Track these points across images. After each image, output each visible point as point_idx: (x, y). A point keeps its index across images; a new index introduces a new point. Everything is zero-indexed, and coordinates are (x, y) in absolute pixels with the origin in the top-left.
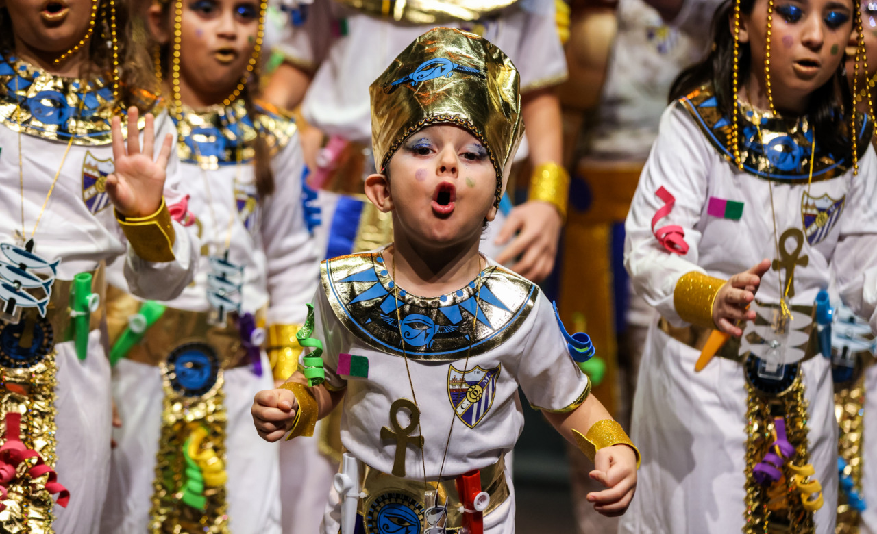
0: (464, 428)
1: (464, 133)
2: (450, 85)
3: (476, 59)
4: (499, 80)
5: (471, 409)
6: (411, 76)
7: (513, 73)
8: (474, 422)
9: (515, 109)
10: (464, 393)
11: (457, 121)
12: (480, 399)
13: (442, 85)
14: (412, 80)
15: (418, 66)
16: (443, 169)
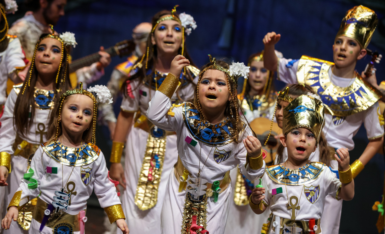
0: (310, 204)
1: (308, 130)
2: (305, 115)
4: (319, 111)
5: (312, 198)
6: (294, 110)
8: (313, 202)
9: (323, 118)
10: (309, 193)
11: (306, 127)
12: (314, 195)
14: (294, 111)
15: (296, 107)
16: (301, 141)
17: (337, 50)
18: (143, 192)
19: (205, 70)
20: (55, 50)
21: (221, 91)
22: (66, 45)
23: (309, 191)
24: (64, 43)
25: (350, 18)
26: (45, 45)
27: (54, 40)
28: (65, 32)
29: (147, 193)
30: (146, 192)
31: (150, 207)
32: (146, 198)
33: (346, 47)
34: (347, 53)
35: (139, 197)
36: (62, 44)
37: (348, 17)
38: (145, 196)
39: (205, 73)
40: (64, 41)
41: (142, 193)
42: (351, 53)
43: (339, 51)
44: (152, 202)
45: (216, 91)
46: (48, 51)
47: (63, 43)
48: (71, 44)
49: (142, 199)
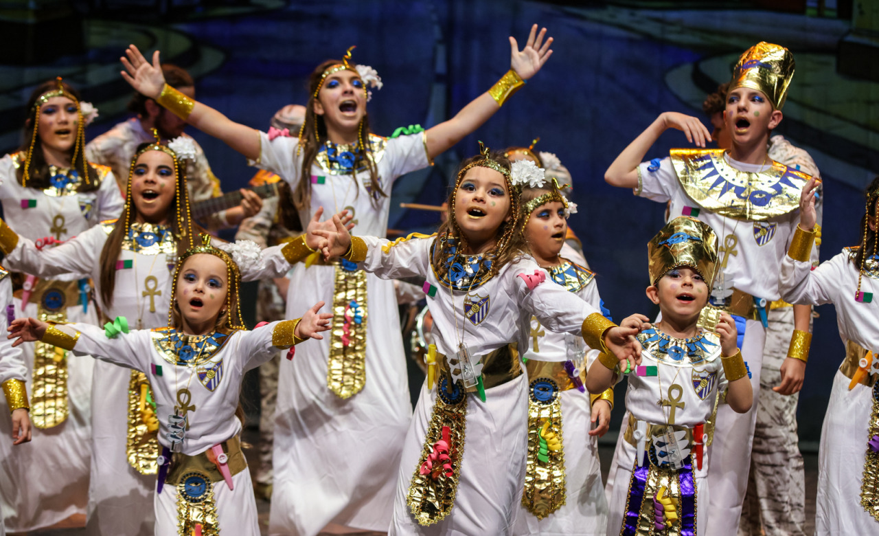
0: (699, 400)
2: (687, 246)
3: (698, 233)
4: (709, 242)
5: (702, 390)
6: (668, 241)
7: (715, 237)
8: (703, 397)
10: (699, 382)
11: (690, 264)
13: (683, 246)
16: (685, 285)
17: (731, 113)
18: (340, 366)
19: (469, 166)
20: (163, 171)
21: (494, 205)
22: (181, 159)
23: (699, 379)
24: (178, 156)
25: (747, 61)
26: (145, 166)
27: (160, 153)
28: (176, 138)
29: (347, 368)
30: (344, 367)
31: (355, 391)
32: (346, 377)
33: (747, 105)
34: (749, 115)
35: (334, 377)
36: (174, 159)
37: (744, 61)
38: (345, 373)
39: (469, 171)
40: (176, 154)
41: (339, 370)
42: (757, 114)
43: (735, 114)
44: (357, 382)
45: (486, 204)
46: (151, 175)
47: (175, 157)
48: (189, 157)
49: (340, 379)
